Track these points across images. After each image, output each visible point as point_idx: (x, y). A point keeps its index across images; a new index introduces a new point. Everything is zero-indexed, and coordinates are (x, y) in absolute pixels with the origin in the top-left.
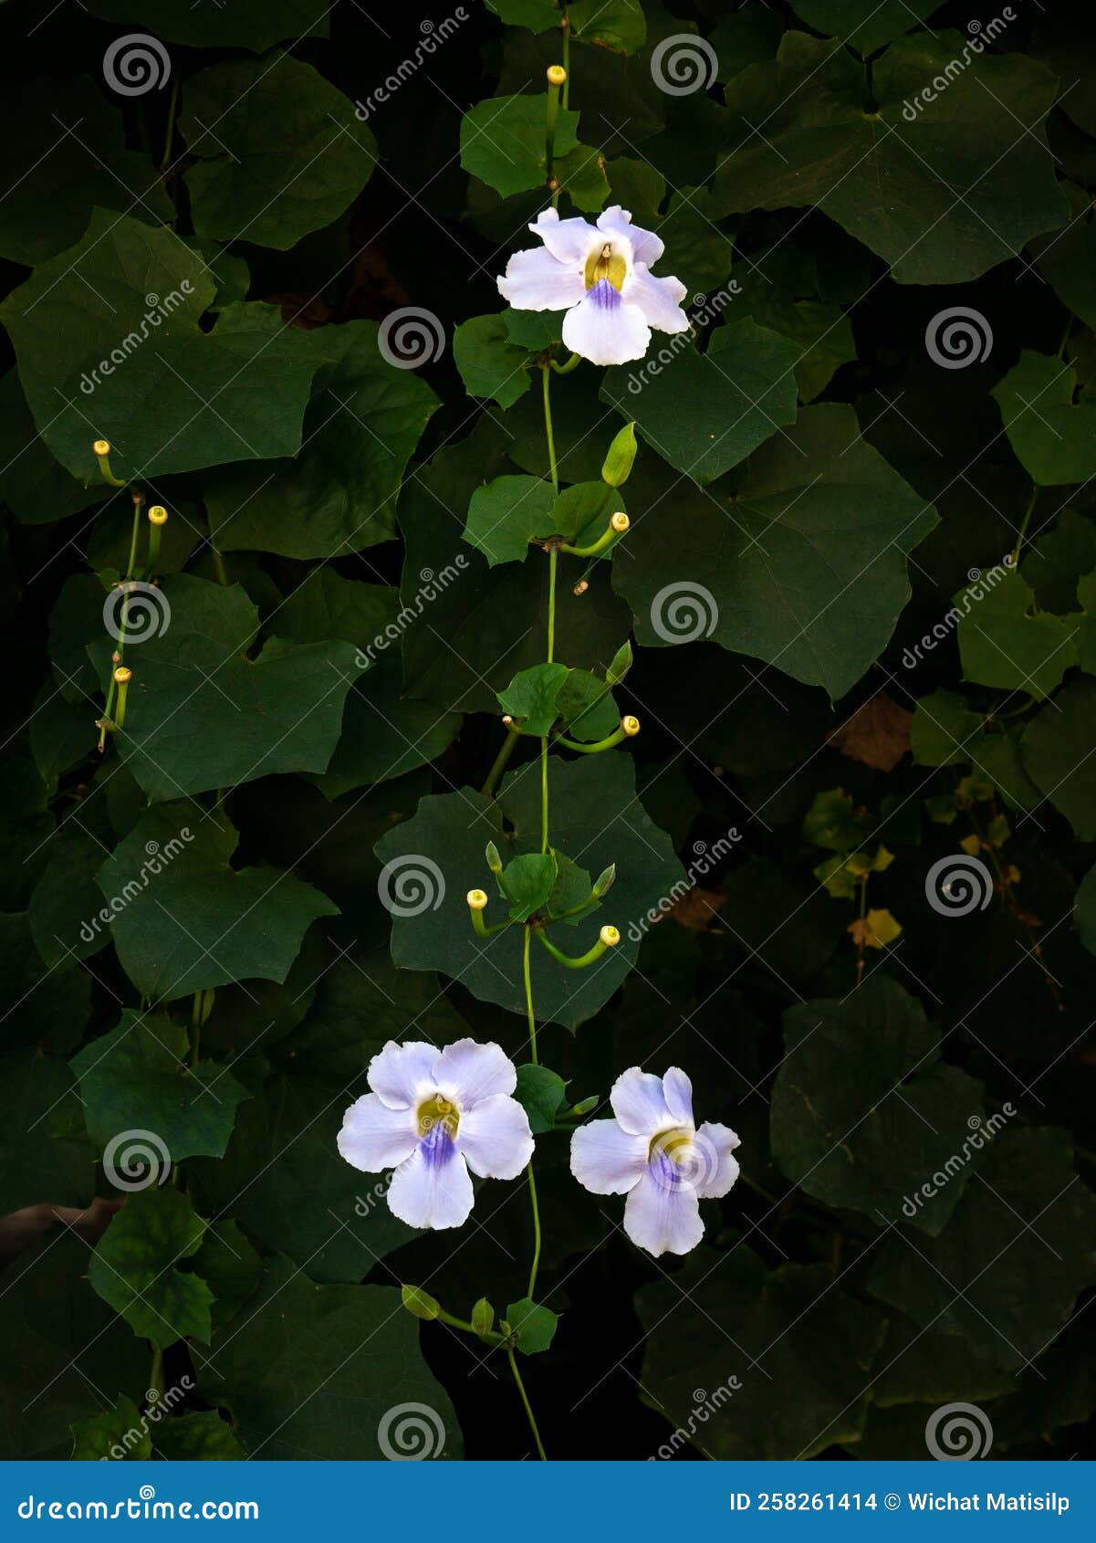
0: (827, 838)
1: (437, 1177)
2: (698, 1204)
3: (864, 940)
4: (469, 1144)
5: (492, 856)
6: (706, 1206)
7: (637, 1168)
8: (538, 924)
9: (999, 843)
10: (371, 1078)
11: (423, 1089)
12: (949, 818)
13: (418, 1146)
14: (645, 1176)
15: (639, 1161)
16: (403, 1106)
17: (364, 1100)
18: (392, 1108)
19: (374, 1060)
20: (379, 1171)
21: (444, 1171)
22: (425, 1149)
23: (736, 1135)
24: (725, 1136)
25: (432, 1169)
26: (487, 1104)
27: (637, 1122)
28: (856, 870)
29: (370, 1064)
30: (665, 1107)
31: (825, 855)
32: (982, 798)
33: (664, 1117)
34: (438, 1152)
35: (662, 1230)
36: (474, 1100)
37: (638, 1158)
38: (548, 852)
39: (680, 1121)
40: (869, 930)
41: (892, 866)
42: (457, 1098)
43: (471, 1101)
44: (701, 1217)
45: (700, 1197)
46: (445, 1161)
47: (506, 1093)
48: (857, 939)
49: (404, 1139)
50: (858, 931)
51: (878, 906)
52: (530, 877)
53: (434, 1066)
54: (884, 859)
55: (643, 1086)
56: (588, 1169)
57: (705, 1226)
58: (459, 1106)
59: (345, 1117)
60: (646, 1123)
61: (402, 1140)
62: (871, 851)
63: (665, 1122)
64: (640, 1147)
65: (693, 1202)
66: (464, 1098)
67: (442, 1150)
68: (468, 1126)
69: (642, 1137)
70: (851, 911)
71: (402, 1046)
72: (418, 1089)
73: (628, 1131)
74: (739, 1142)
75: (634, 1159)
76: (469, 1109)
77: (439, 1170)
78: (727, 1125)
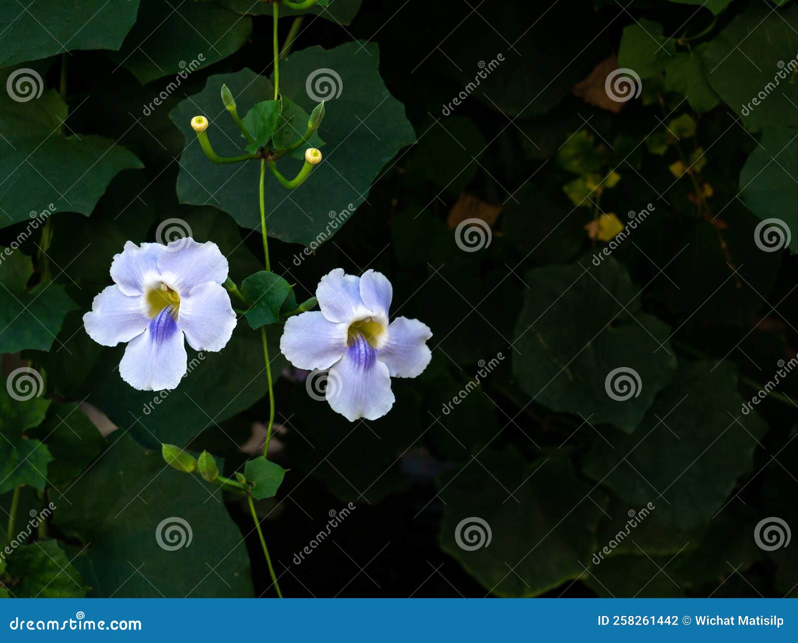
0: (574, 166)
1: (158, 350)
2: (390, 381)
3: (597, 234)
4: (187, 324)
5: (226, 97)
6: (398, 384)
7: (337, 349)
8: (270, 158)
9: (698, 169)
10: (114, 271)
11: (150, 278)
12: (661, 150)
13: (148, 326)
14: (345, 358)
15: (338, 344)
16: (136, 293)
17: (109, 289)
18: (128, 295)
19: (116, 257)
20: (115, 345)
21: (166, 345)
22: (152, 327)
23: (428, 329)
24: (418, 328)
25: (155, 345)
26: (200, 290)
27: (338, 312)
28: (594, 187)
29: (113, 260)
30: (359, 300)
31: (572, 177)
32: (687, 135)
33: (358, 309)
34: (161, 330)
35: (357, 400)
36: (190, 287)
37: (337, 341)
38: (279, 97)
39: (372, 311)
40: (600, 228)
41: (619, 184)
42: (176, 285)
43: (189, 287)
44: (393, 392)
45: (394, 375)
46: (167, 337)
47: (217, 282)
48: (592, 234)
49: (137, 319)
50: (592, 229)
51: (607, 211)
52: (263, 118)
53: (160, 259)
54: (613, 178)
55: (345, 285)
56: (295, 349)
57: (395, 398)
58: (179, 291)
59: (93, 303)
60: (344, 313)
61: (135, 320)
62: (604, 172)
63: (360, 312)
64: (341, 332)
65: (387, 379)
66: (182, 285)
67: (164, 328)
68: (186, 309)
69: (342, 324)
70: (588, 214)
71: (139, 246)
72: (145, 278)
73: (330, 319)
74: (431, 334)
75: (333, 342)
76: (187, 295)
77: (161, 343)
78: (421, 320)
